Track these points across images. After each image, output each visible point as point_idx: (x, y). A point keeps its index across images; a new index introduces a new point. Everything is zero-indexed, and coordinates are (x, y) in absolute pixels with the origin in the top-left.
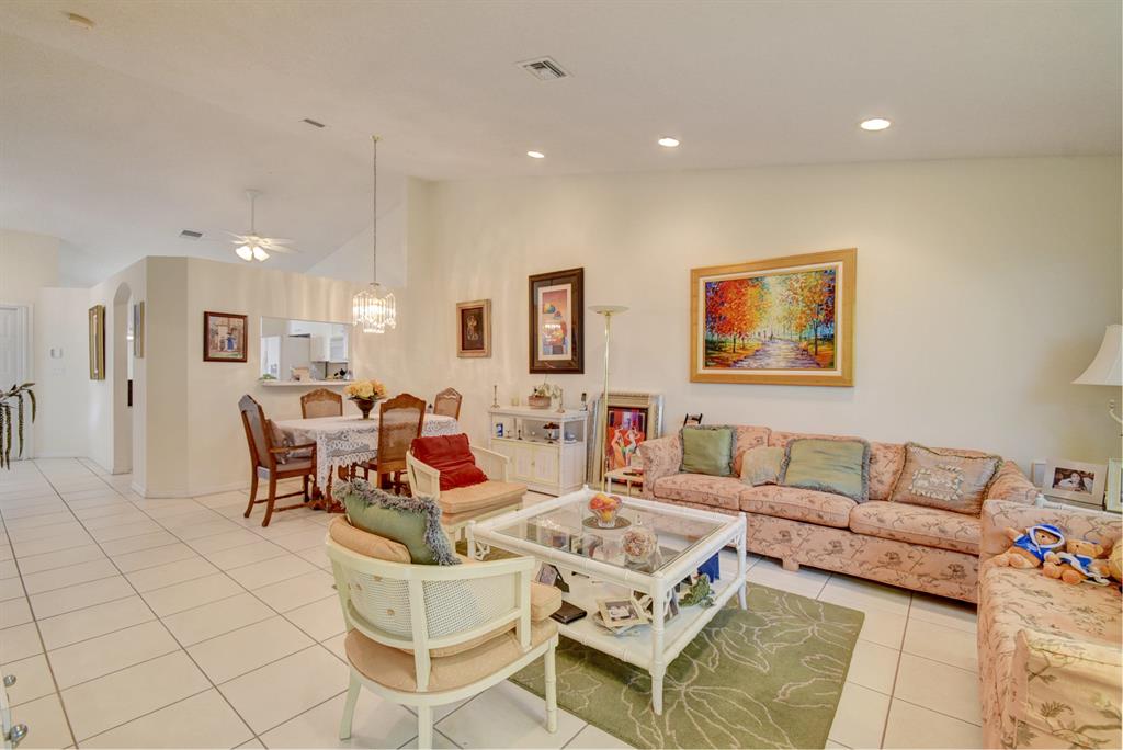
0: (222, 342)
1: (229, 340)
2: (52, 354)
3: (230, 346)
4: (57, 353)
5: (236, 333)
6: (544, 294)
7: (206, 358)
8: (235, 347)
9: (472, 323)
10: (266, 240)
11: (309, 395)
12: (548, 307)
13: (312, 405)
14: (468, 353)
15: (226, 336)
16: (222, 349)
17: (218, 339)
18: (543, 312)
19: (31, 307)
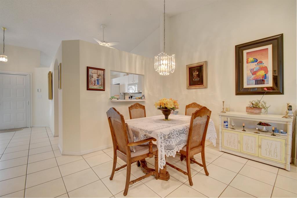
0: (95, 81)
1: (98, 80)
2: (38, 91)
3: (98, 84)
4: (39, 90)
5: (100, 77)
6: (247, 53)
7: (88, 89)
8: (100, 84)
9: (195, 73)
10: (108, 44)
11: (132, 106)
12: (251, 59)
13: (134, 111)
14: (194, 87)
15: (96, 79)
16: (95, 84)
17: (93, 80)
18: (247, 63)
19: (31, 74)
